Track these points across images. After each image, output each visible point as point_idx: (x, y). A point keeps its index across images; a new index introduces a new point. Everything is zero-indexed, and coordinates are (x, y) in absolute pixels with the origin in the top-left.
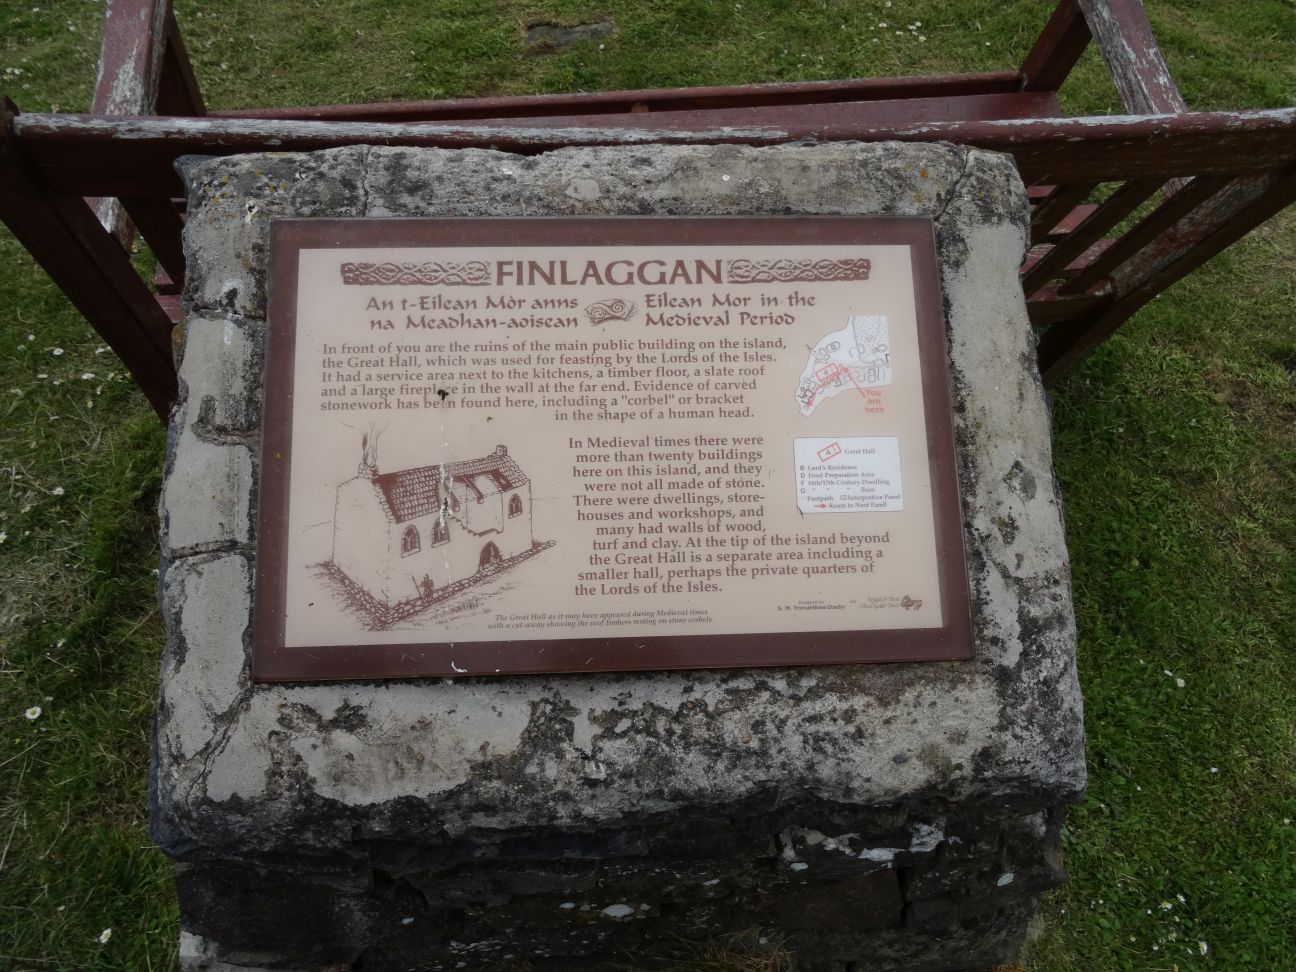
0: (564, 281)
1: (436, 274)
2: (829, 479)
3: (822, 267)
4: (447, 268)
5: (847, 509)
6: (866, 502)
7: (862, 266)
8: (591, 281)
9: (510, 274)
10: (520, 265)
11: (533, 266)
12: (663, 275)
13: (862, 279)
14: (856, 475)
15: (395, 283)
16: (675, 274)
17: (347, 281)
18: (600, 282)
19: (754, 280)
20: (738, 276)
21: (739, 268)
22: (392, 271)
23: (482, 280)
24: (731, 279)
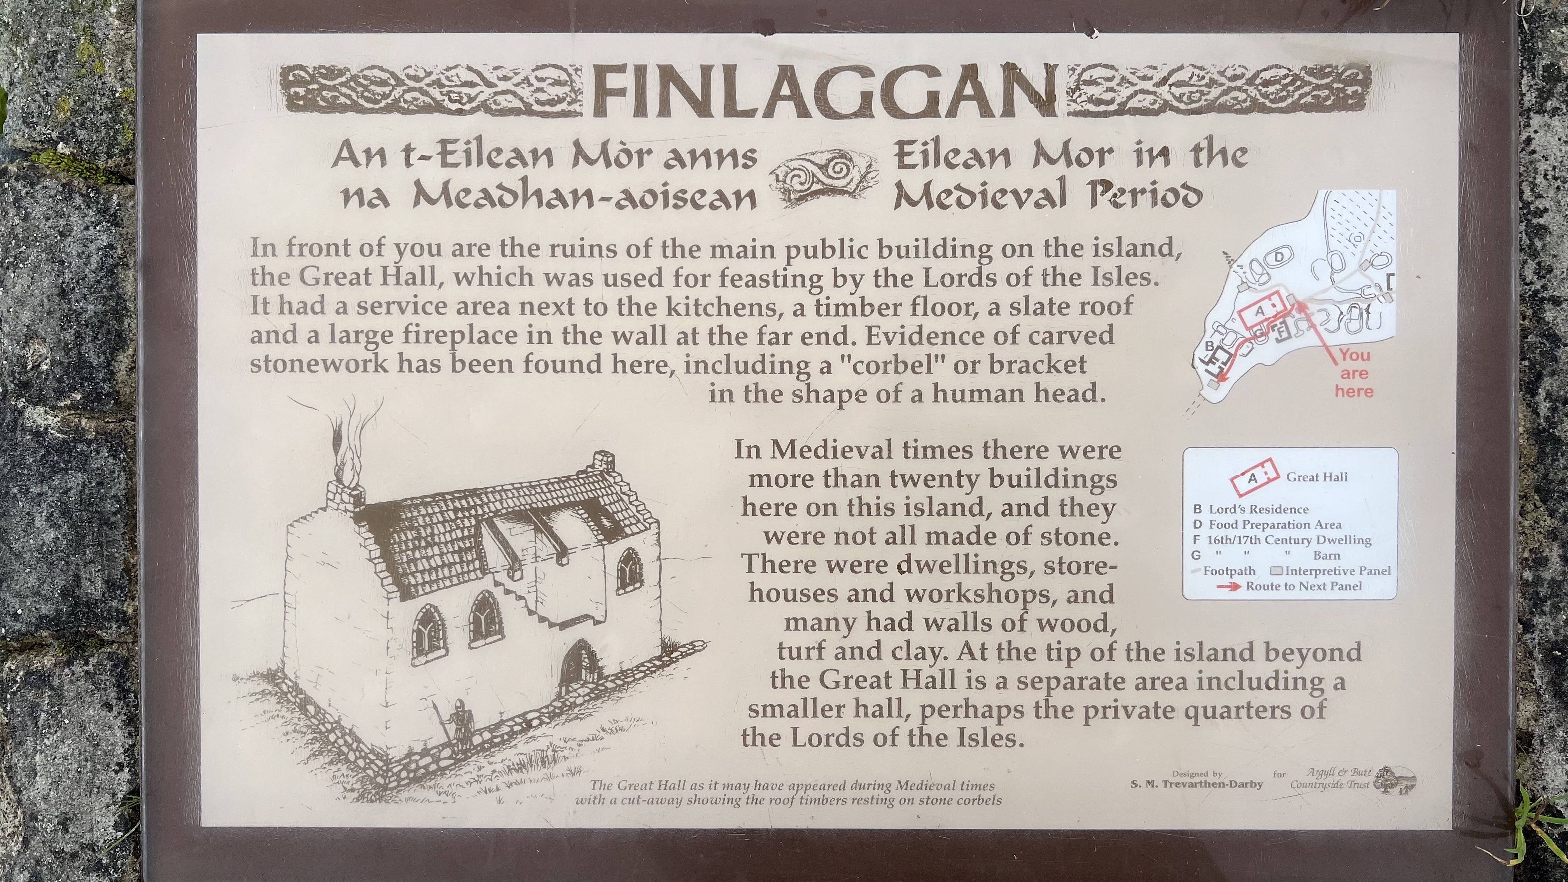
0: (731, 110)
1: (473, 92)
2: (1250, 532)
3: (1266, 83)
4: (492, 78)
5: (1283, 594)
6: (1322, 579)
7: (1352, 81)
8: (785, 108)
9: (622, 92)
10: (641, 71)
11: (668, 74)
12: (933, 98)
13: (1351, 108)
14: (1307, 525)
15: (387, 109)
16: (959, 97)
17: (293, 105)
18: (803, 112)
19: (1121, 111)
20: (1090, 100)
21: (1093, 82)
22: (384, 83)
23: (563, 106)
24: (1074, 107)
